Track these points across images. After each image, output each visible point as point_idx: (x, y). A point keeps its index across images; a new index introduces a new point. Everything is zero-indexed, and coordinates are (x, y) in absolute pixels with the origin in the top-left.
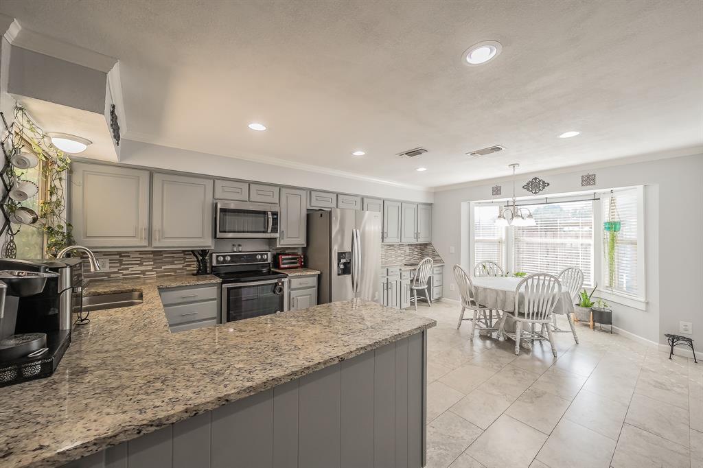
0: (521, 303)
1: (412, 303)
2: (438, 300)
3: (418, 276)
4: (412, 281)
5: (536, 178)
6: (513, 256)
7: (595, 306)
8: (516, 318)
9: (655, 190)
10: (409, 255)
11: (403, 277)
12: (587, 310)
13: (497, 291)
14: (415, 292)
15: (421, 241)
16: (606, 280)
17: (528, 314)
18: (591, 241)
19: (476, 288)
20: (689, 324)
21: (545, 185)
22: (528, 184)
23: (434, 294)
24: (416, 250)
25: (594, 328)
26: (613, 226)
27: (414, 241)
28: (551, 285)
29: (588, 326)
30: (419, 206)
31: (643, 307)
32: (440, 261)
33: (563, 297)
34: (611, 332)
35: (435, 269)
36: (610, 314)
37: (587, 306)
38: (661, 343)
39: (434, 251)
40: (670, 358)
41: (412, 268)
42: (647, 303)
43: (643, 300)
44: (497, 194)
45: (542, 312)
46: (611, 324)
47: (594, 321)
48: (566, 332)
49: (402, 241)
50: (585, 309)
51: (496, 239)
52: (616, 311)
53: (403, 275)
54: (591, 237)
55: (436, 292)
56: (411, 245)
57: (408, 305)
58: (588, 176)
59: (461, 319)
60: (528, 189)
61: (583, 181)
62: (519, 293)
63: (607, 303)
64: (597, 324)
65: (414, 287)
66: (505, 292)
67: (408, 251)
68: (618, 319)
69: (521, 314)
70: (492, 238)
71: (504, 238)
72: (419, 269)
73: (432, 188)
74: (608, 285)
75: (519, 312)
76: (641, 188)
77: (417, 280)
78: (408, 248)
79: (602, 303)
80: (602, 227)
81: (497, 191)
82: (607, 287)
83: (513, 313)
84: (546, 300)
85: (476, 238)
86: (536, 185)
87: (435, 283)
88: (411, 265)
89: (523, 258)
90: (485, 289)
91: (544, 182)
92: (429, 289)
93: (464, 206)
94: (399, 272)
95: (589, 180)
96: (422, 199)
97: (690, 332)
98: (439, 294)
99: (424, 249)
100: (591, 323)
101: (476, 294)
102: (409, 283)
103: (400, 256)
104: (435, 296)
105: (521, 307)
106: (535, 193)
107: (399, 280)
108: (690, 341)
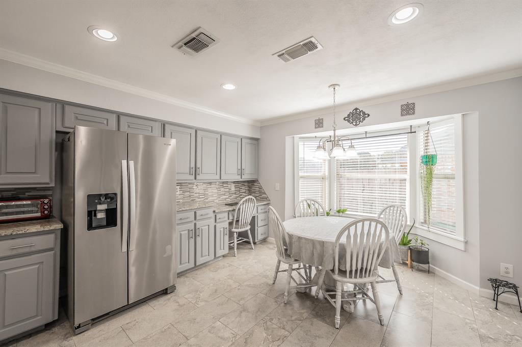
0: (342, 257)
1: (231, 248)
2: (264, 241)
3: (238, 217)
4: (231, 224)
5: (356, 109)
6: (335, 192)
7: (412, 244)
8: (336, 277)
9: (474, 118)
10: (235, 194)
11: (218, 221)
12: (404, 248)
13: (313, 242)
14: (235, 235)
15: (246, 177)
16: (421, 217)
17: (351, 272)
18: (407, 176)
19: (291, 236)
20: (510, 267)
21: (366, 115)
22: (349, 115)
23: (259, 235)
24: (243, 188)
25: (412, 267)
26: (429, 160)
27: (238, 178)
28: (378, 233)
29: (406, 264)
30: (243, 140)
31: (461, 246)
32: (266, 199)
33: (389, 246)
34: (429, 272)
35: (260, 208)
36: (426, 253)
37: (405, 245)
38: (481, 287)
39: (260, 188)
40: (496, 309)
41: (231, 208)
42: (466, 243)
43: (462, 239)
44: (319, 127)
45: (366, 269)
46: (428, 263)
47: (412, 260)
48: (390, 281)
49: (222, 178)
50: (403, 247)
51: (320, 175)
52: (433, 249)
53: (218, 218)
54: (406, 172)
55: (260, 232)
56: (238, 182)
57: (226, 251)
58: (407, 105)
59: (277, 271)
60: (349, 121)
61: (402, 110)
62: (340, 245)
63: (425, 241)
64: (414, 263)
65: (234, 230)
66: (322, 244)
67: (233, 189)
68: (434, 257)
69: (342, 272)
70: (316, 174)
71: (327, 174)
72: (239, 209)
73: (256, 121)
74: (423, 221)
75: (339, 269)
76: (458, 117)
77: (238, 221)
78: (233, 185)
79: (419, 241)
80: (419, 161)
81: (319, 124)
82: (422, 223)
83: (333, 271)
84: (372, 252)
85: (301, 174)
86: (356, 116)
87: (260, 223)
88: (231, 205)
89: (344, 194)
90: (300, 238)
91: (364, 113)
92: (253, 230)
93: (288, 140)
94: (213, 215)
95: (408, 110)
96: (246, 133)
97: (511, 275)
98: (265, 233)
99: (251, 186)
100: (409, 262)
101: (291, 243)
102: (227, 226)
103: (224, 195)
104: (259, 236)
105: (342, 262)
106: (356, 125)
107: (214, 224)
108: (515, 287)
